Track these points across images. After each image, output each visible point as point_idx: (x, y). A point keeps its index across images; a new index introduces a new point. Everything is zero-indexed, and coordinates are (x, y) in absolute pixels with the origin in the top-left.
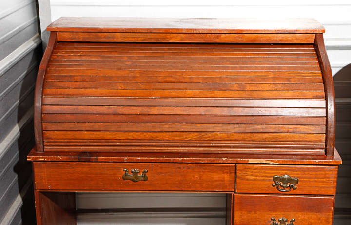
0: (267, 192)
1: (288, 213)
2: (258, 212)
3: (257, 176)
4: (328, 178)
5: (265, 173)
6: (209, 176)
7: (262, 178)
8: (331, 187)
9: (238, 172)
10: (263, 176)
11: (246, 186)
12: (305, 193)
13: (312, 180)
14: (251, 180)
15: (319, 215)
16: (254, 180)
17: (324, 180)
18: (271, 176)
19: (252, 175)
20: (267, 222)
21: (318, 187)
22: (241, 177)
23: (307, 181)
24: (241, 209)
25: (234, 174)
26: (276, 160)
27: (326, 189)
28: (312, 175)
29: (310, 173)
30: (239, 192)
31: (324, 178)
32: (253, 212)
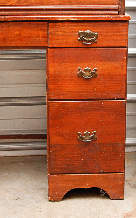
0: (74, 46)
1: (92, 63)
2: (67, 64)
3: (65, 32)
4: (121, 32)
5: (71, 29)
6: (27, 32)
7: (69, 34)
8: (124, 40)
9: (50, 29)
10: (70, 32)
11: (57, 41)
12: (104, 45)
13: (108, 34)
14: (61, 35)
15: (116, 64)
16: (63, 35)
17: (118, 34)
18: (77, 32)
19: (61, 31)
20: (75, 71)
21: (114, 40)
22: (53, 33)
23: (105, 35)
24: (53, 62)
25: (46, 30)
26: (80, 17)
27: (120, 42)
28: (109, 29)
29: (107, 28)
30: (51, 46)
31: (118, 32)
32: (63, 64)
